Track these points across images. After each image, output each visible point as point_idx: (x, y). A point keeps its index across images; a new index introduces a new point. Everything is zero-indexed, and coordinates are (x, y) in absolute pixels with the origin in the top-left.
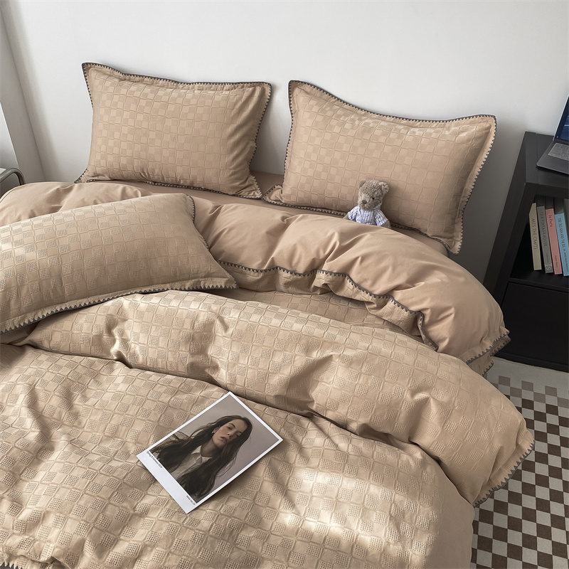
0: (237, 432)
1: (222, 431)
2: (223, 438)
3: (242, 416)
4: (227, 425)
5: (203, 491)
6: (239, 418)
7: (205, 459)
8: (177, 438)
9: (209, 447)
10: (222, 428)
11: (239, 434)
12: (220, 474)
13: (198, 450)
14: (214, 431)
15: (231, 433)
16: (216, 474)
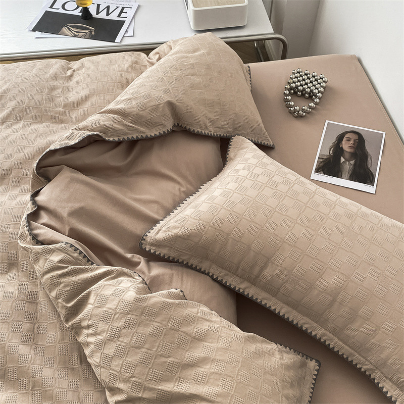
0: (355, 140)
1: (346, 143)
2: (350, 147)
3: (349, 131)
4: (345, 139)
5: (370, 179)
6: (347, 132)
7: (352, 162)
8: (322, 159)
9: (347, 156)
10: (343, 142)
11: (357, 141)
12: (369, 166)
13: (342, 160)
14: (341, 146)
15: (352, 142)
16: (367, 167)
